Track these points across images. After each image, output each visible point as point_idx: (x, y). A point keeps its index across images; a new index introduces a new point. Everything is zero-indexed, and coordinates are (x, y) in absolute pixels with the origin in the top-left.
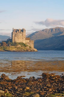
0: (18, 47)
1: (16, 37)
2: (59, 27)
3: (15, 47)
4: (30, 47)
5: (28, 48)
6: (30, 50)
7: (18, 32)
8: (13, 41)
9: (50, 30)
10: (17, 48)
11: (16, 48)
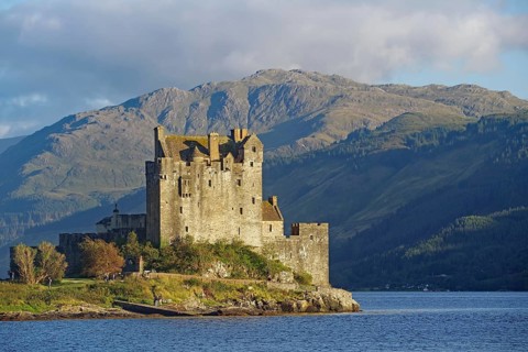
0: (207, 277)
1: (186, 203)
2: (281, 74)
3: (191, 283)
4: (299, 279)
5: (287, 284)
6: (304, 304)
7: (199, 159)
8: (166, 235)
9: (204, 105)
10: (205, 288)
11: (200, 291)
